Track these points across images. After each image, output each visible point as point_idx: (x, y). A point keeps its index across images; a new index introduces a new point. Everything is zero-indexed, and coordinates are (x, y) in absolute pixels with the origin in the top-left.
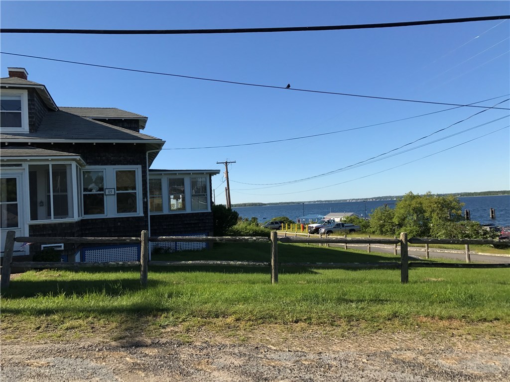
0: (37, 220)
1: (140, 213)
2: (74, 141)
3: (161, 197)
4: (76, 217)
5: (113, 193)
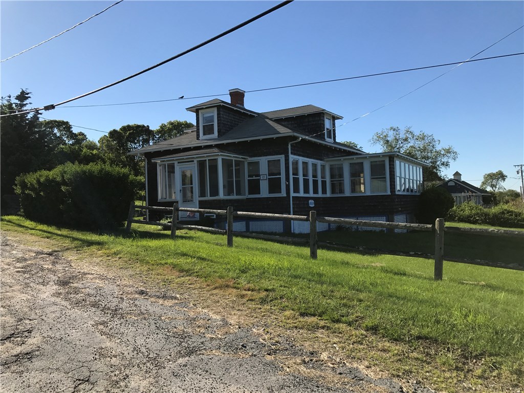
0: (202, 197)
1: (283, 194)
3: (343, 180)
4: (222, 195)
5: (265, 178)
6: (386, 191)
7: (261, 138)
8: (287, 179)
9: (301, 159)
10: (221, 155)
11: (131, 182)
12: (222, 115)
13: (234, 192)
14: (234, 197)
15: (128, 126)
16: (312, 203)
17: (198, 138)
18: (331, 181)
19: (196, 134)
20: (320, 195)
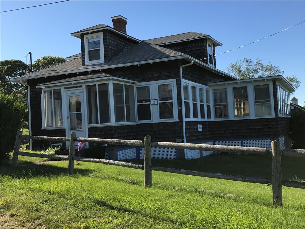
0: (92, 124)
1: (176, 119)
2: (125, 65)
3: (227, 104)
4: (113, 122)
5: (156, 103)
6: (271, 114)
7: (152, 61)
8: (180, 103)
9: (191, 83)
10: (113, 79)
11: (16, 110)
12: (108, 40)
13: (124, 119)
14: (125, 123)
15: (7, 61)
16: (200, 128)
17: (83, 64)
18: (215, 105)
19: (81, 60)
20: (206, 119)
